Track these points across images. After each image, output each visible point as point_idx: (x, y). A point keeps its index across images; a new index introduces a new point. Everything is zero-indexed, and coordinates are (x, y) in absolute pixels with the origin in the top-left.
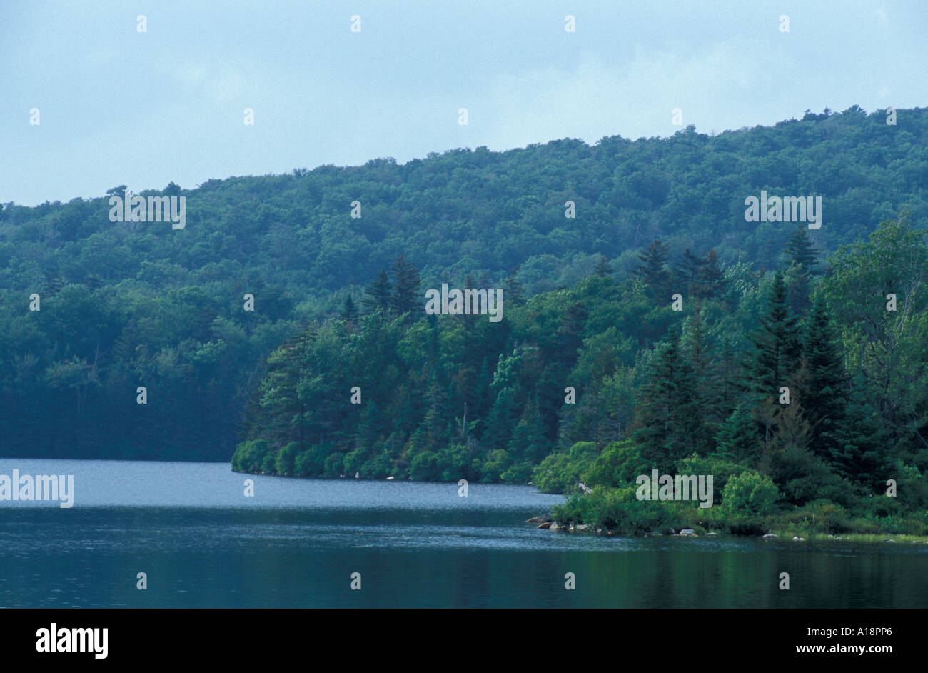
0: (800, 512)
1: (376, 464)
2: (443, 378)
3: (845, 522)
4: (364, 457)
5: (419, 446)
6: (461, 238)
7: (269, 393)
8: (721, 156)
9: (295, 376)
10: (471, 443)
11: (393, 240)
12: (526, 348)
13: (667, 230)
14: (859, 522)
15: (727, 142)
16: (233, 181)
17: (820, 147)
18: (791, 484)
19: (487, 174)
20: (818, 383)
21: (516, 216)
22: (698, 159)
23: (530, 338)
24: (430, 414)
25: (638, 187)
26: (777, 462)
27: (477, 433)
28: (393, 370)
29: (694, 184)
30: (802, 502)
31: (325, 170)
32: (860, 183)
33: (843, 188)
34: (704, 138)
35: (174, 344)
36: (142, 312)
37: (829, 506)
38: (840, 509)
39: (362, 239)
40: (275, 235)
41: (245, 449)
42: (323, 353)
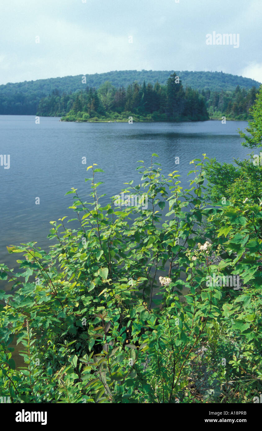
0: (92, 118)
1: (53, 115)
2: (61, 104)
3: (98, 120)
4: (52, 114)
5: (58, 112)
6: (68, 87)
7: (40, 106)
8: (100, 77)
9: (43, 104)
10: (64, 112)
11: (60, 87)
12: (71, 100)
13: (94, 86)
14: (100, 120)
15: (101, 75)
16: (40, 80)
17: (112, 75)
18: (92, 115)
19: (72, 79)
20: (96, 102)
21: (75, 84)
22: (98, 77)
23: (72, 99)
24: (59, 108)
25: (90, 80)
26: (90, 112)
27: (65, 111)
28: (55, 103)
29: (97, 80)
30: (93, 117)
31: (51, 79)
32: (117, 80)
33: (115, 80)
34: (98, 74)
35: (31, 101)
36: (28, 96)
37: (96, 118)
38: (98, 118)
39: (56, 87)
40: (45, 87)
41: (37, 113)
42: (46, 101)
